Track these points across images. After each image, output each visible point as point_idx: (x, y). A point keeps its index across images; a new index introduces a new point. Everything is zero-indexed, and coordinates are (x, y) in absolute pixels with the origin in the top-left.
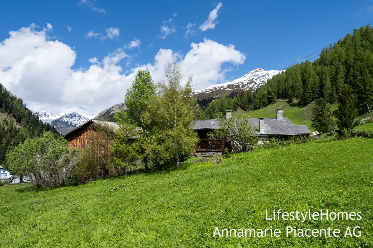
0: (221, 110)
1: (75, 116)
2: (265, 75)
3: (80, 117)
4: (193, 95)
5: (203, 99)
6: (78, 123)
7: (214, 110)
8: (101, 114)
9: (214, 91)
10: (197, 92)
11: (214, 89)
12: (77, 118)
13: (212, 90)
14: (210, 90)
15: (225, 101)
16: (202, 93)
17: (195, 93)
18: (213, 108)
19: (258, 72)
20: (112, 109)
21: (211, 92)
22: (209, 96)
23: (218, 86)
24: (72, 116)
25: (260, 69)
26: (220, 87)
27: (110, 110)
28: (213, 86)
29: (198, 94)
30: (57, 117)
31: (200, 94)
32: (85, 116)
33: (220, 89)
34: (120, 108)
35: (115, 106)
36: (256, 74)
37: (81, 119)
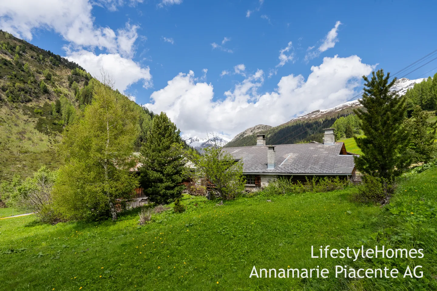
0: (347, 128)
1: (217, 139)
2: (410, 85)
3: (221, 140)
4: (321, 115)
5: (332, 118)
6: (220, 145)
7: (339, 129)
8: (237, 137)
9: (345, 109)
10: (326, 112)
11: (344, 107)
12: (219, 141)
13: (342, 108)
14: (340, 108)
15: (352, 119)
16: (331, 112)
17: (323, 112)
18: (338, 127)
19: (400, 83)
20: (246, 133)
21: (341, 110)
22: (339, 114)
23: (349, 103)
24: (215, 139)
25: (403, 80)
26: (352, 104)
27: (244, 133)
28: (344, 104)
29: (326, 114)
30: (205, 141)
31: (328, 113)
32: (225, 140)
33: (352, 106)
34: (252, 131)
35: (248, 130)
36: (398, 85)
37: (222, 142)
